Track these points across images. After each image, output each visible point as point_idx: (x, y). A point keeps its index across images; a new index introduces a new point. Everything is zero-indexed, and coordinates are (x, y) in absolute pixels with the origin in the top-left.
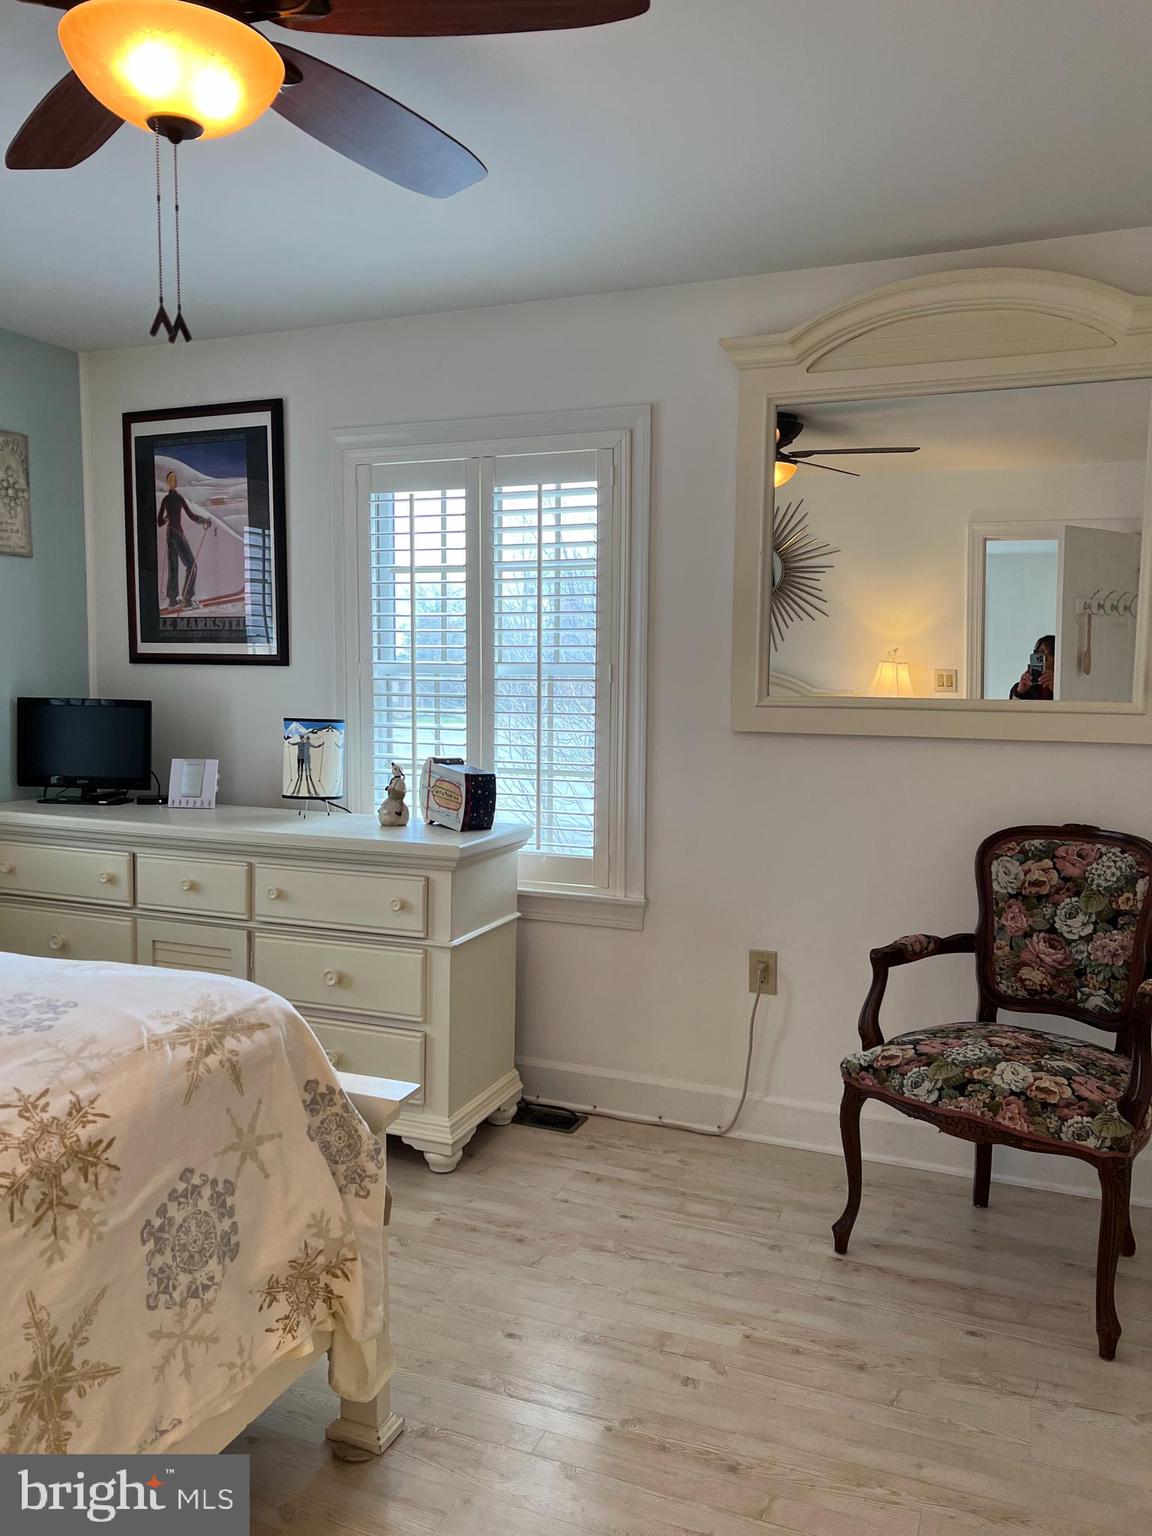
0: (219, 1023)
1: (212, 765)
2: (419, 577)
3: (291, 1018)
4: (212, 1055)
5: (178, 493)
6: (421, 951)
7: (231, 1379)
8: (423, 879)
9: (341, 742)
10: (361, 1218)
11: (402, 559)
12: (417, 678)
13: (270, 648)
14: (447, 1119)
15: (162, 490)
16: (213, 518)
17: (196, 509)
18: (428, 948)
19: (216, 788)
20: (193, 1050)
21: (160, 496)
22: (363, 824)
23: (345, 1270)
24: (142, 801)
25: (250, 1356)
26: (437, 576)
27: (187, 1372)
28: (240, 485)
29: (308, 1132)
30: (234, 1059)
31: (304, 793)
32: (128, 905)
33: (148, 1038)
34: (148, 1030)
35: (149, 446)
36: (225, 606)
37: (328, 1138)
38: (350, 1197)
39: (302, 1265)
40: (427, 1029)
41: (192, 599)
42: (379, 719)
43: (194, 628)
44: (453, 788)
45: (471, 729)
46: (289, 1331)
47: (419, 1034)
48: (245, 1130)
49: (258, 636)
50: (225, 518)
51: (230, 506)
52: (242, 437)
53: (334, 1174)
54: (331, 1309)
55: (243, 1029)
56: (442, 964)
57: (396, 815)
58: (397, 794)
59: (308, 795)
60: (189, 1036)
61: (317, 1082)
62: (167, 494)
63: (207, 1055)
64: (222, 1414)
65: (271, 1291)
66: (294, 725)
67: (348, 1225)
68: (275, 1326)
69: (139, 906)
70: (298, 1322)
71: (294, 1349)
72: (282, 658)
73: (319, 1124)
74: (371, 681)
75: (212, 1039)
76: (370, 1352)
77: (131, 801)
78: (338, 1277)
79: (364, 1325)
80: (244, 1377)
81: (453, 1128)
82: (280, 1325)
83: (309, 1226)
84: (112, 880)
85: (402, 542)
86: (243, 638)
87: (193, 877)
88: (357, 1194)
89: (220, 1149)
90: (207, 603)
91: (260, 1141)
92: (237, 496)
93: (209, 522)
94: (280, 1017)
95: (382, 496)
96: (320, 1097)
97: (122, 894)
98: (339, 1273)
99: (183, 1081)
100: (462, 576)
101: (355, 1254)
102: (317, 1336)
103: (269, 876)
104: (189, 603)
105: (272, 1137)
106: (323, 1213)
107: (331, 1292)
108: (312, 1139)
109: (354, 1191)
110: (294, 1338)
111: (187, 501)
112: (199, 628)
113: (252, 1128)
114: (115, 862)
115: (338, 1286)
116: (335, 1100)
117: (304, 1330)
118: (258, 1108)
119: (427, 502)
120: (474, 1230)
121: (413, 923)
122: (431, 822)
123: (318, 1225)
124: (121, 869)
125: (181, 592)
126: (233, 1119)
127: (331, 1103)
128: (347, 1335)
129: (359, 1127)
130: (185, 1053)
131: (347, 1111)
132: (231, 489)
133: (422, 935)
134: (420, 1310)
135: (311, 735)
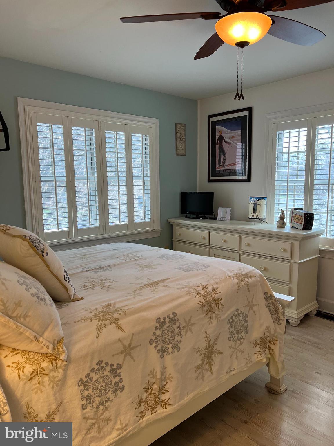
0: (244, 274)
1: (229, 209)
2: (291, 155)
3: (261, 275)
4: (243, 282)
5: (222, 136)
6: (289, 263)
7: (246, 363)
8: (290, 243)
9: (266, 203)
10: (278, 330)
11: (285, 150)
12: (289, 185)
13: (245, 177)
14: (296, 311)
15: (218, 135)
16: (231, 142)
17: (227, 140)
18: (292, 263)
19: (230, 215)
20: (238, 280)
21: (217, 137)
22: (272, 226)
23: (274, 343)
24: (211, 218)
25: (251, 358)
26: (296, 154)
27: (237, 357)
28: (239, 132)
29: (266, 305)
30: (248, 284)
31: (255, 217)
32: (208, 245)
33: (228, 276)
34: (227, 274)
35: (215, 124)
36: (233, 166)
37: (270, 308)
38: (276, 324)
39: (264, 339)
40: (290, 285)
41: (225, 164)
42: (276, 197)
43: (225, 172)
44: (300, 217)
45: (305, 200)
46: (260, 355)
47: (288, 287)
48: (250, 302)
49: (239, 173)
50: (235, 142)
51: (236, 138)
52: (240, 119)
53: (272, 317)
54: (270, 352)
55: (249, 276)
56: (296, 268)
57: (282, 224)
58: (282, 218)
59: (256, 218)
60: (237, 276)
61: (267, 293)
62: (219, 136)
63: (241, 282)
64: (244, 371)
65: (256, 344)
66: (253, 198)
67: (275, 331)
68: (256, 353)
69: (211, 245)
70: (262, 353)
71: (261, 360)
72: (249, 180)
73: (268, 304)
74: (274, 186)
75: (242, 278)
76: (280, 365)
77: (207, 218)
78: (272, 344)
79: (279, 358)
80: (249, 363)
81: (298, 314)
82: (258, 353)
83: (266, 329)
84: (204, 238)
85: (286, 145)
86: (235, 174)
87: (225, 239)
88: (278, 324)
89: (245, 305)
90: (229, 165)
91: (254, 305)
92: (238, 136)
93: (230, 143)
94: (258, 275)
95: (280, 132)
96: (269, 297)
97: (206, 242)
98: (273, 343)
99: (236, 287)
100: (304, 154)
101: (277, 339)
102: (266, 358)
103: (245, 240)
104: (224, 165)
105: (256, 305)
106: (269, 327)
107: (270, 348)
108: (267, 307)
109: (277, 323)
110: (261, 357)
111: (224, 138)
112: (226, 172)
113: (252, 302)
114: (205, 234)
115: (272, 346)
116: (272, 298)
117: (263, 355)
118: (253, 297)
119: (294, 133)
120: (304, 343)
121: (287, 255)
122: (292, 227)
123: (268, 329)
124: (207, 236)
125: (222, 163)
126: (247, 298)
127: (271, 299)
128: (274, 360)
129: (279, 306)
130: (236, 280)
131: (276, 301)
132: (237, 134)
133: (290, 259)
134: (290, 361)
135: (258, 201)
